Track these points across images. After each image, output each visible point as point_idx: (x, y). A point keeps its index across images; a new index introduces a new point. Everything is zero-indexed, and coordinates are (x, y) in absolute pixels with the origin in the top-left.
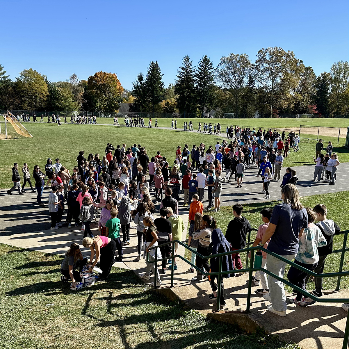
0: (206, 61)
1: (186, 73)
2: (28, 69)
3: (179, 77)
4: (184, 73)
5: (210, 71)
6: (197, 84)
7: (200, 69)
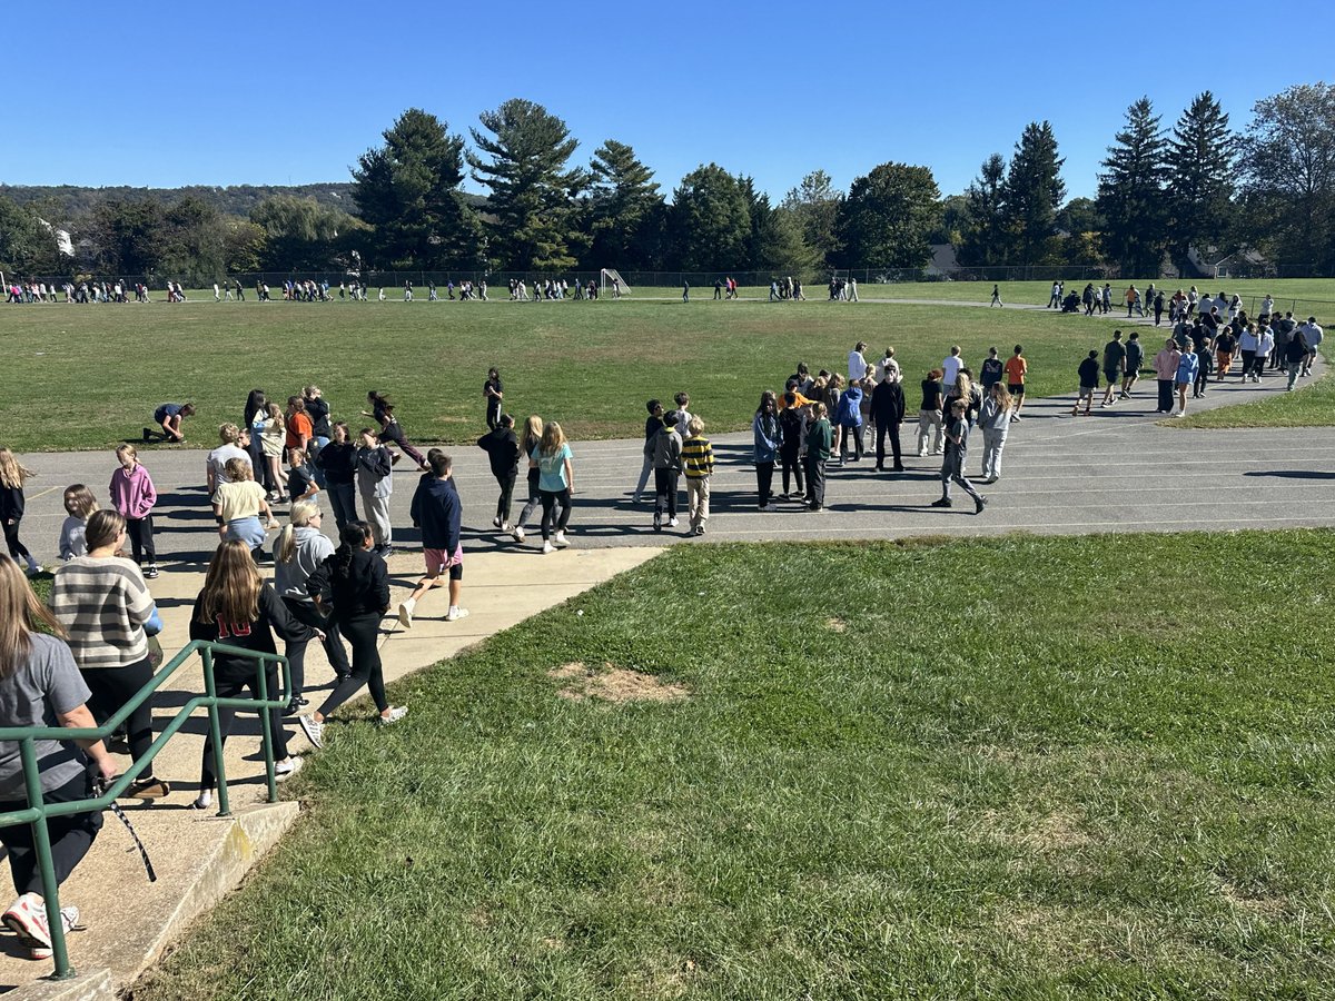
0: (1203, 109)
1: (1137, 152)
2: (707, 165)
3: (1111, 163)
4: (1129, 152)
5: (1216, 141)
6: (1170, 182)
7: (1183, 137)
